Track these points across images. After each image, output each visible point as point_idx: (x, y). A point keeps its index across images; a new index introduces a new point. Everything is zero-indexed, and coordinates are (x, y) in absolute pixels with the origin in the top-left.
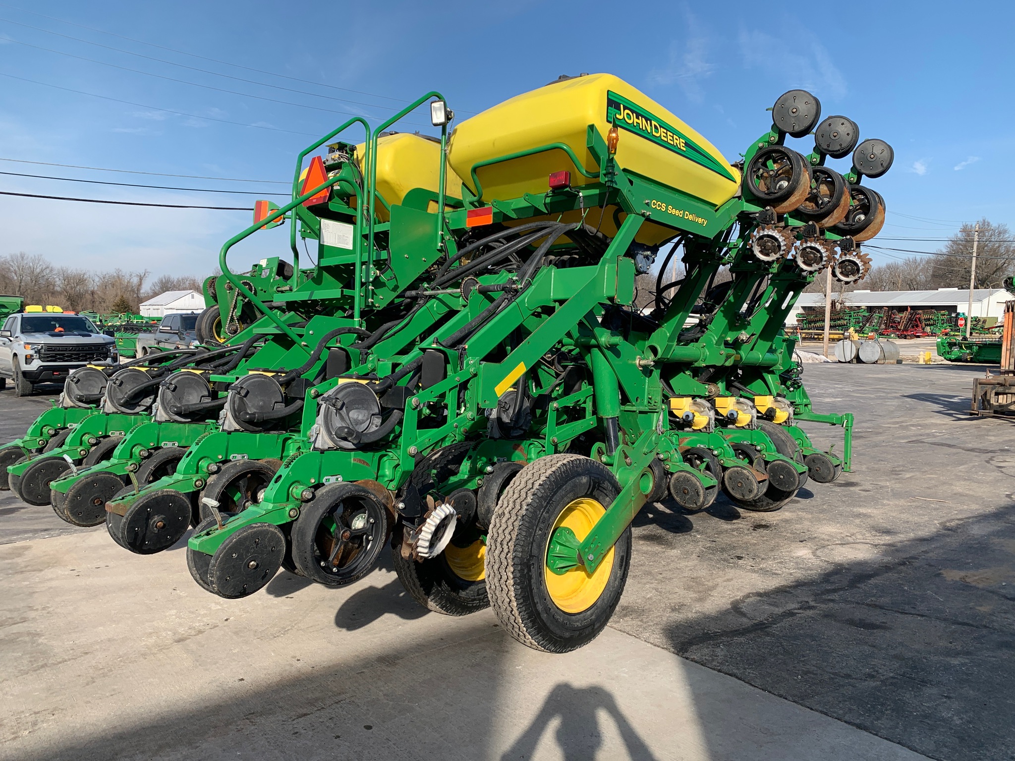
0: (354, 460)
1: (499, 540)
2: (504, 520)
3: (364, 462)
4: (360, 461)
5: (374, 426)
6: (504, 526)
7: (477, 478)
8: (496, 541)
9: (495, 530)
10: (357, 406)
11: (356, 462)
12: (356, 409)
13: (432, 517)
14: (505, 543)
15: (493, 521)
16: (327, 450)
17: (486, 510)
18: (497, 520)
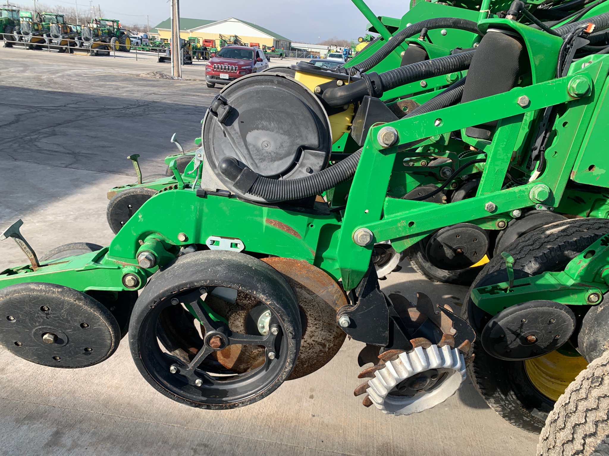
0: (267, 220)
1: (574, 420)
2: (595, 393)
3: (289, 229)
4: (281, 225)
5: (304, 170)
6: (591, 403)
7: (591, 291)
8: (567, 416)
9: (574, 397)
10: (265, 123)
11: (271, 226)
12: (263, 128)
13: (397, 361)
14: (580, 433)
15: (579, 378)
16: (212, 193)
17: (591, 345)
18: (586, 384)
